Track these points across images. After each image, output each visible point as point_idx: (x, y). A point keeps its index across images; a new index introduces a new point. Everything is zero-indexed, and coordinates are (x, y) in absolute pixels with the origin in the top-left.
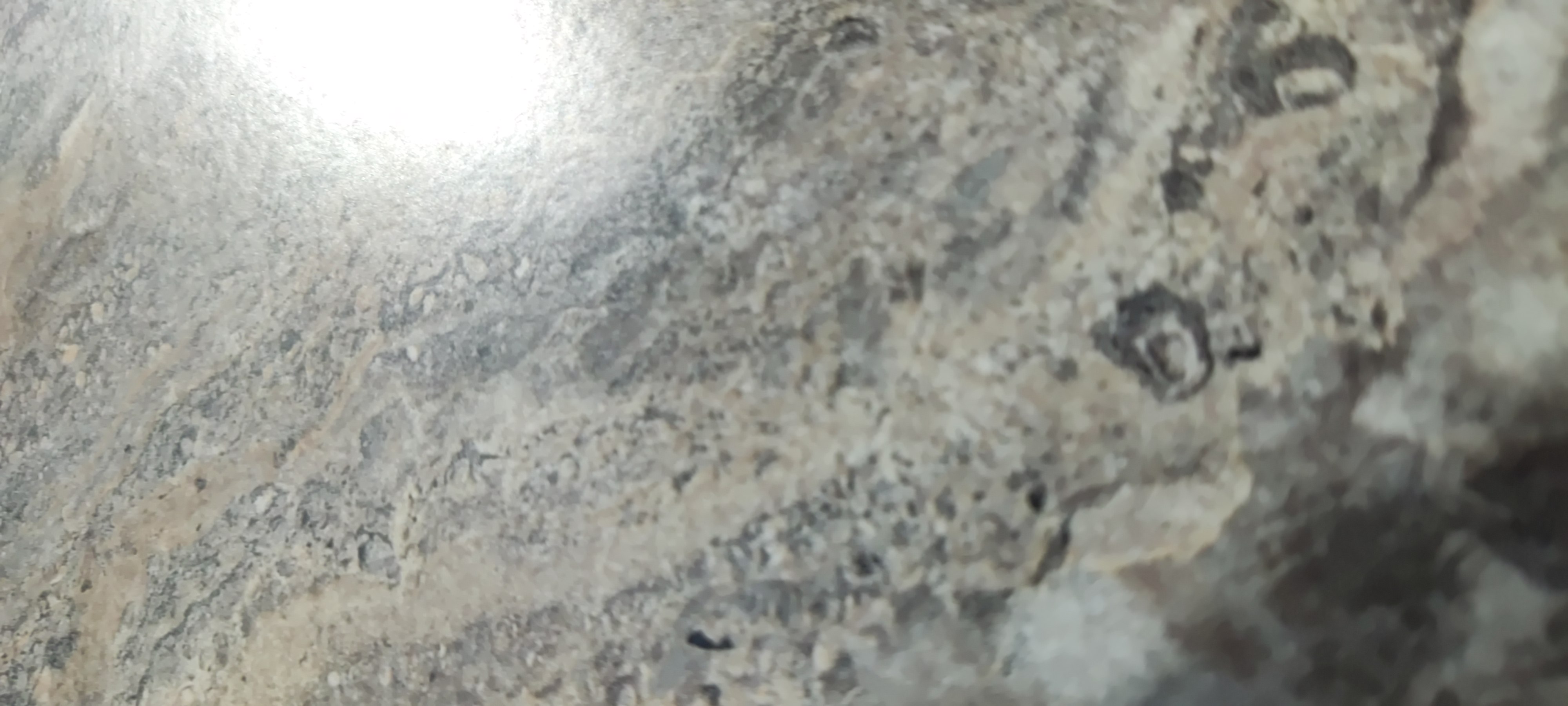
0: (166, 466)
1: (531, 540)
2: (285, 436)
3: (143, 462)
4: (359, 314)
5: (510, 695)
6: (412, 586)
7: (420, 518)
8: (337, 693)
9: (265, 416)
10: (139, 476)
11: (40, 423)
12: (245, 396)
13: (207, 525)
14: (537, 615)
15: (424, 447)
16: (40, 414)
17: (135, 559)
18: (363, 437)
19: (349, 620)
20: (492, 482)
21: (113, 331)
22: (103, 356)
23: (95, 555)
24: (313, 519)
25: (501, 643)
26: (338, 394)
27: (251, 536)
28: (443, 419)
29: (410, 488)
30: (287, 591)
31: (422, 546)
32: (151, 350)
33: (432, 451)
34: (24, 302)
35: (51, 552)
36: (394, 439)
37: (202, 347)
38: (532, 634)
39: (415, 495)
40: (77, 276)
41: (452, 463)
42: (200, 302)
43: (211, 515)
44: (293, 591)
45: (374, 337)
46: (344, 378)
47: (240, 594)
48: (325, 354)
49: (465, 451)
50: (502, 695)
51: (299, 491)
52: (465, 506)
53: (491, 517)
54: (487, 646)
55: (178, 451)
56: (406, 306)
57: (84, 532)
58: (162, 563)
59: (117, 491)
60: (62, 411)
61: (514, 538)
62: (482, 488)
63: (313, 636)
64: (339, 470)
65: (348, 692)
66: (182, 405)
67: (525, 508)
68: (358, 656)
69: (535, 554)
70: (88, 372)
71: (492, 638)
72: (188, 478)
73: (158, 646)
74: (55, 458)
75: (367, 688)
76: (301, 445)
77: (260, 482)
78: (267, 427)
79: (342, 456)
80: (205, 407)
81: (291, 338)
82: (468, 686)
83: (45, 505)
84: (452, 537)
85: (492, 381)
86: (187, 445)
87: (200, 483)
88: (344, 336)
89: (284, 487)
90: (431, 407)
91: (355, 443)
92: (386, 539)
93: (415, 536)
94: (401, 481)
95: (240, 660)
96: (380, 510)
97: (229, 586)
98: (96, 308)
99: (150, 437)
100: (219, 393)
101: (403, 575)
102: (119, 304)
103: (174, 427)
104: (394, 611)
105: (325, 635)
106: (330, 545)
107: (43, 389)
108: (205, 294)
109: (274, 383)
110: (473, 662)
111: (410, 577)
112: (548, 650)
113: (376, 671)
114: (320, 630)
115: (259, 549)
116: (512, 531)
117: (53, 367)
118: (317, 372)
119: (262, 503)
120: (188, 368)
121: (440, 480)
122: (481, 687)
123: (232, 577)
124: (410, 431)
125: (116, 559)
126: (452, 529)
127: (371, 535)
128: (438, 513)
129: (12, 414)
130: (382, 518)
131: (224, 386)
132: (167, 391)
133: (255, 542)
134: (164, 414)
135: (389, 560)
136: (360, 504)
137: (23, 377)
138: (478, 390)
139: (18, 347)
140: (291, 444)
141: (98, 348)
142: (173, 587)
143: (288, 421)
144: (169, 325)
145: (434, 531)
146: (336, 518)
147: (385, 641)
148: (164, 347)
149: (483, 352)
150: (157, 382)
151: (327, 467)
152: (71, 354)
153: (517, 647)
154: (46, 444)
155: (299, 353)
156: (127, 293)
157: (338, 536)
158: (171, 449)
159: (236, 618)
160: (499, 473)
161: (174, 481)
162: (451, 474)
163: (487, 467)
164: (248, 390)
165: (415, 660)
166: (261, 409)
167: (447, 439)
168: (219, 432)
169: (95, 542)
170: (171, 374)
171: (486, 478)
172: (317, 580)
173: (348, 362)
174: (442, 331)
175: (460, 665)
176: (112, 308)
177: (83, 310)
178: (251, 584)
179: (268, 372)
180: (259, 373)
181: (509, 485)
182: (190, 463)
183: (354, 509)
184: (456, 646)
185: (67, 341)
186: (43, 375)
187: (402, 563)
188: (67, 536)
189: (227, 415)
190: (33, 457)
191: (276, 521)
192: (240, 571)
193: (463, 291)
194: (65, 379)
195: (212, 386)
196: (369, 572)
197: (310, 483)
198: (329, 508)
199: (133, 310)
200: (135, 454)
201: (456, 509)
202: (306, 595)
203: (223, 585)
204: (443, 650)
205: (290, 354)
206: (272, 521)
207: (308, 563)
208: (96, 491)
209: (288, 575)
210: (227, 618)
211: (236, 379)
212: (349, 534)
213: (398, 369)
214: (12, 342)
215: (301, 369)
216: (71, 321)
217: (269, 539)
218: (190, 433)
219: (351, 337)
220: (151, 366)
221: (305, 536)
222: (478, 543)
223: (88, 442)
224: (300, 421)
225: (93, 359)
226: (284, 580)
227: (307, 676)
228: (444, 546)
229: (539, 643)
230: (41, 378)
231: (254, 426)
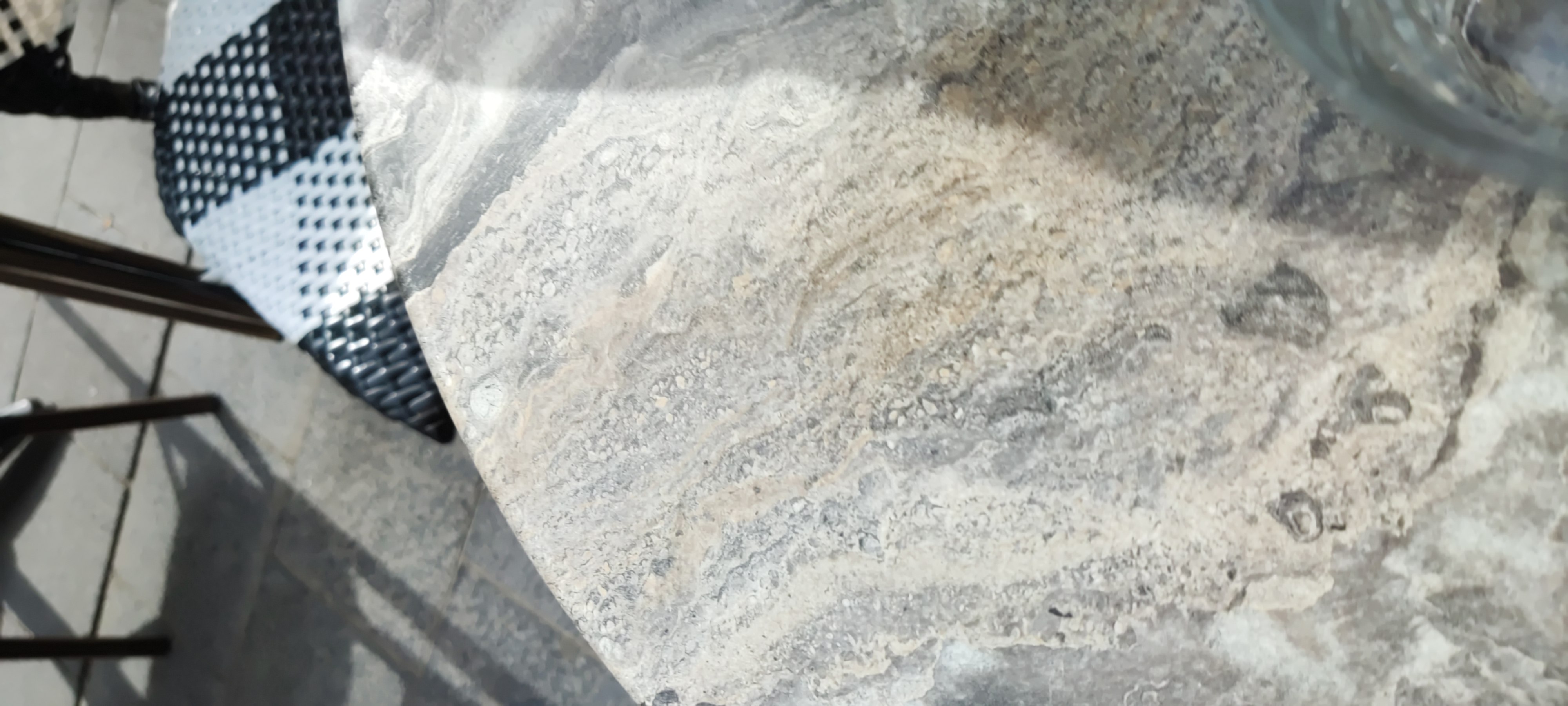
0: (733, 477)
1: (962, 551)
2: (812, 474)
3: (717, 471)
4: (857, 418)
5: (950, 624)
6: (892, 563)
7: (896, 530)
8: (848, 610)
9: (798, 461)
10: (715, 479)
11: (640, 437)
12: (785, 448)
13: (763, 512)
14: (967, 588)
15: (898, 495)
16: (640, 432)
17: (714, 524)
18: (860, 483)
19: (854, 575)
20: (939, 520)
21: (693, 395)
22: (686, 407)
23: (685, 518)
24: (830, 520)
25: (945, 598)
26: (845, 457)
27: (791, 523)
28: (910, 483)
29: (890, 513)
30: (816, 555)
31: (898, 544)
32: (720, 411)
33: (903, 497)
34: (624, 364)
35: (651, 512)
36: (879, 488)
37: (755, 415)
38: (962, 597)
39: (893, 518)
40: (664, 358)
41: (915, 506)
42: (752, 390)
43: (765, 508)
44: (819, 555)
45: (866, 432)
46: (848, 449)
47: (785, 552)
48: (836, 435)
49: (923, 500)
50: (946, 623)
51: (821, 504)
52: (923, 528)
53: (939, 536)
54: (937, 599)
55: (741, 470)
56: (887, 419)
57: (676, 503)
58: (732, 529)
59: (700, 485)
60: (657, 433)
61: (952, 549)
62: (933, 522)
63: (833, 579)
64: (846, 497)
65: (855, 610)
66: (743, 445)
67: (959, 535)
68: (860, 594)
69: (964, 558)
70: (675, 415)
71: (939, 596)
72: (749, 486)
73: (731, 572)
74: (653, 459)
75: (867, 611)
76: (821, 480)
77: (796, 495)
78: (799, 467)
79: (848, 491)
80: (759, 449)
81: (813, 423)
82: (926, 616)
83: (647, 485)
84: (915, 543)
85: (939, 469)
86: (747, 468)
87: (757, 490)
88: (848, 428)
89: (812, 501)
90: (903, 476)
91: (856, 485)
92: (875, 537)
93: (893, 538)
94: (884, 510)
95: (787, 586)
96: (871, 522)
97: (778, 547)
98: (679, 379)
99: (722, 458)
100: (768, 443)
101: (886, 557)
102: (696, 380)
103: (738, 456)
104: (882, 574)
105: (840, 580)
106: (841, 535)
107: (642, 419)
108: (756, 386)
109: (804, 443)
110: (929, 605)
111: (890, 559)
112: (972, 605)
113: (872, 602)
114: (837, 577)
115: (796, 530)
116: (951, 545)
117: (648, 406)
118: (831, 444)
119: (798, 507)
120: (746, 425)
121: (908, 513)
122: (933, 618)
123: (780, 542)
124: (890, 485)
125: (700, 522)
126: (915, 538)
127: (867, 534)
128: (907, 529)
129: (618, 428)
130: (873, 527)
131: (770, 440)
132: (732, 436)
133: (794, 526)
134: (732, 448)
135: (878, 549)
136: (859, 517)
137: (626, 409)
138: (931, 471)
139: (620, 391)
140: (815, 479)
141: (682, 403)
142: (741, 542)
143: (813, 466)
144: (733, 399)
145: (905, 538)
146: (845, 522)
147: (877, 588)
148: (730, 411)
149: (934, 452)
150: (726, 429)
151: (838, 494)
152: (662, 402)
153: (953, 602)
154: (644, 450)
155: (819, 431)
156: (702, 375)
157: (846, 532)
158: (736, 468)
159: (783, 564)
160: (943, 516)
161: (739, 486)
162: (915, 510)
163: (936, 511)
164: (787, 445)
165: (895, 600)
166: (796, 457)
167: (912, 494)
168: (768, 464)
169: (686, 510)
170: (735, 427)
171: (936, 517)
172: (833, 551)
173: (850, 442)
174: (909, 437)
175: (921, 606)
176: (691, 382)
177: (669, 379)
178: (792, 548)
179: (799, 438)
180: (793, 437)
181: (949, 523)
182: (749, 477)
183: (856, 519)
184: (919, 596)
185: (658, 393)
186: (640, 411)
187: (886, 551)
188: (664, 504)
189: (773, 456)
190: (636, 456)
191: (807, 518)
192: (785, 540)
193: (922, 419)
194: (658, 415)
195: (763, 439)
196: (866, 552)
197: (827, 501)
198: (840, 515)
199: (706, 385)
200: (711, 468)
201: (918, 530)
202: (827, 559)
203: (774, 545)
204: (911, 598)
205: (813, 431)
206: (804, 517)
207: (828, 542)
208: (684, 482)
209: (816, 546)
210: (778, 563)
211: (778, 438)
212: (853, 531)
213: (882, 451)
214: (615, 386)
215: (821, 440)
216: (661, 383)
217: (803, 526)
218: (750, 462)
219: (852, 430)
220: (721, 420)
221: (825, 529)
222: (931, 548)
223: (676, 455)
224: (821, 468)
225: (679, 407)
226: (813, 549)
227: (830, 599)
228: (910, 547)
229: (967, 602)
230: (640, 412)
231: (790, 466)
